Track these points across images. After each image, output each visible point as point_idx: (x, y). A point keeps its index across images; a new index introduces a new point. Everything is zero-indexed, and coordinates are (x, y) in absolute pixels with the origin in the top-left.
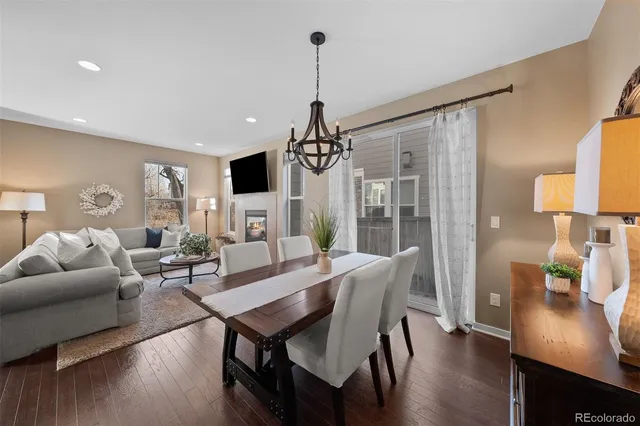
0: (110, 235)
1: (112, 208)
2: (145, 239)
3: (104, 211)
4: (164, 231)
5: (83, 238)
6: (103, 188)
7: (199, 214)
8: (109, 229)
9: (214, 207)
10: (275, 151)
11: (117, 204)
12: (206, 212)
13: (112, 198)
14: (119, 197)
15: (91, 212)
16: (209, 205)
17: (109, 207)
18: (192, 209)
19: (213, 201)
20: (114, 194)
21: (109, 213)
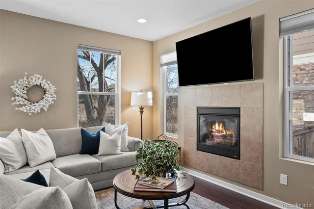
0: (43, 138)
1: (44, 104)
2: (81, 143)
3: (36, 108)
4: (102, 133)
5: (14, 142)
6: (36, 80)
7: (134, 111)
8: (42, 131)
9: (151, 103)
10: (261, 19)
11: (49, 98)
12: (142, 109)
13: (45, 91)
14: (52, 91)
15: (23, 109)
16: (147, 100)
17: (42, 103)
18: (127, 104)
19: (150, 95)
20: (46, 87)
21: (42, 110)
